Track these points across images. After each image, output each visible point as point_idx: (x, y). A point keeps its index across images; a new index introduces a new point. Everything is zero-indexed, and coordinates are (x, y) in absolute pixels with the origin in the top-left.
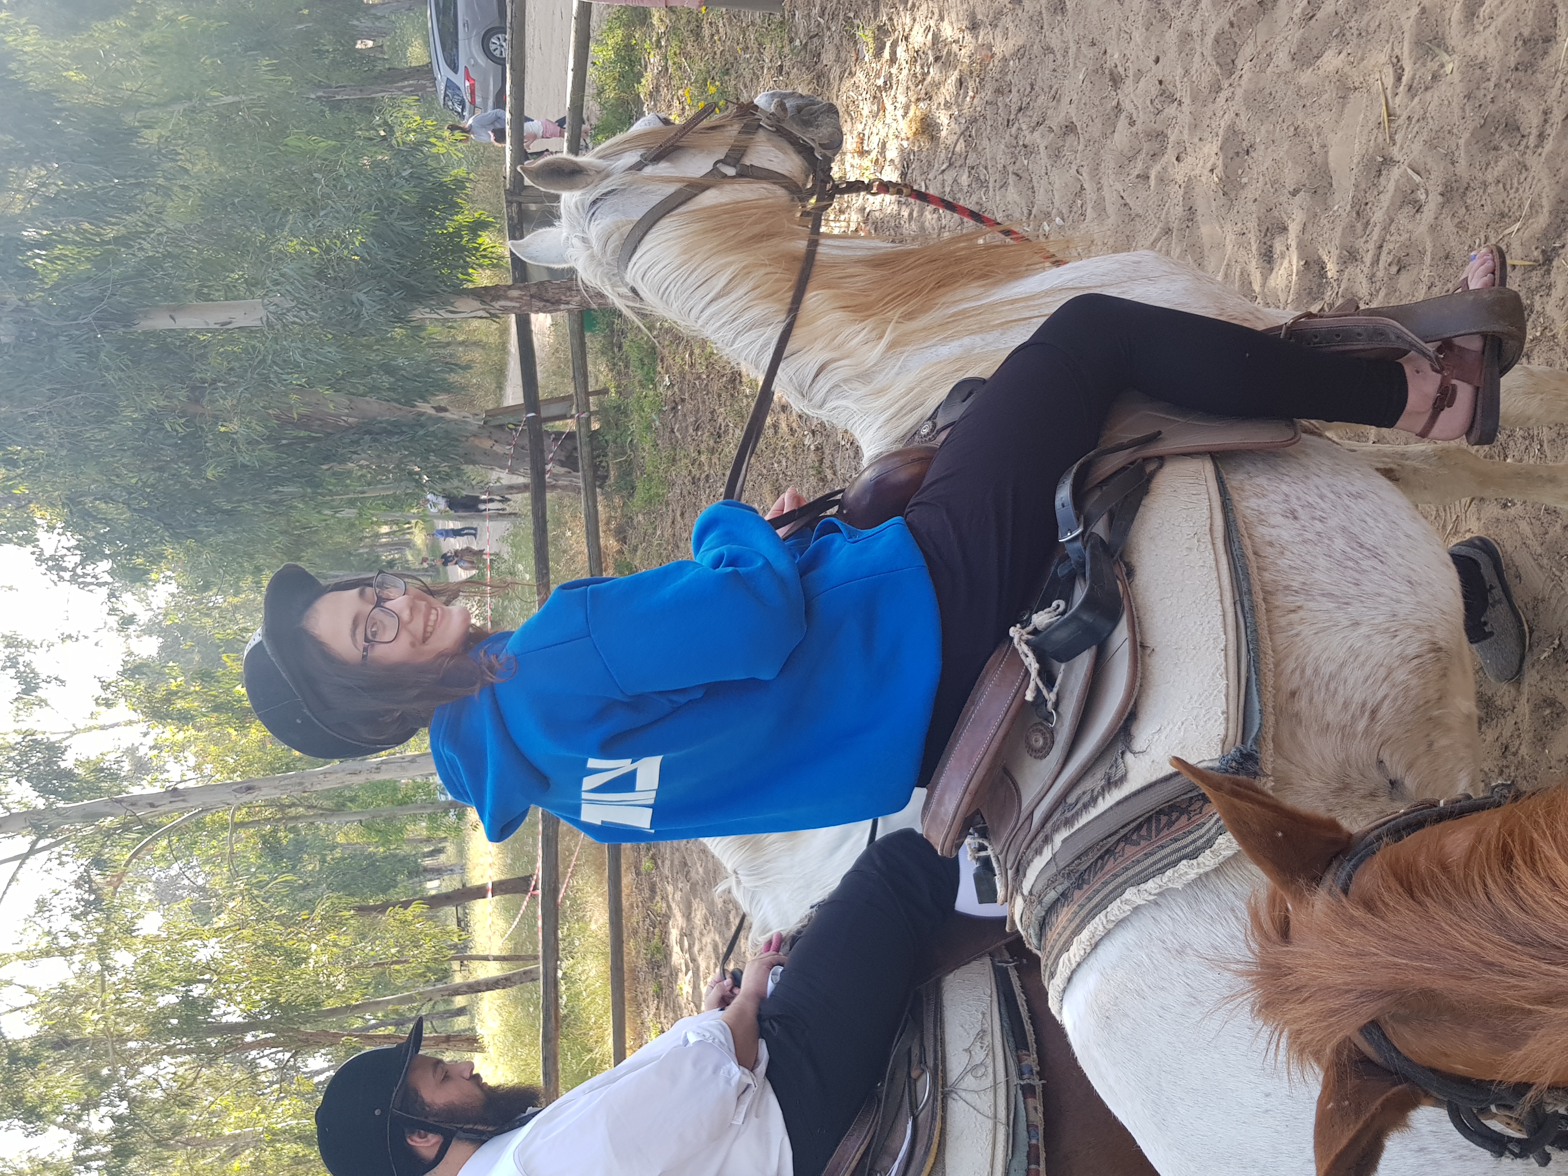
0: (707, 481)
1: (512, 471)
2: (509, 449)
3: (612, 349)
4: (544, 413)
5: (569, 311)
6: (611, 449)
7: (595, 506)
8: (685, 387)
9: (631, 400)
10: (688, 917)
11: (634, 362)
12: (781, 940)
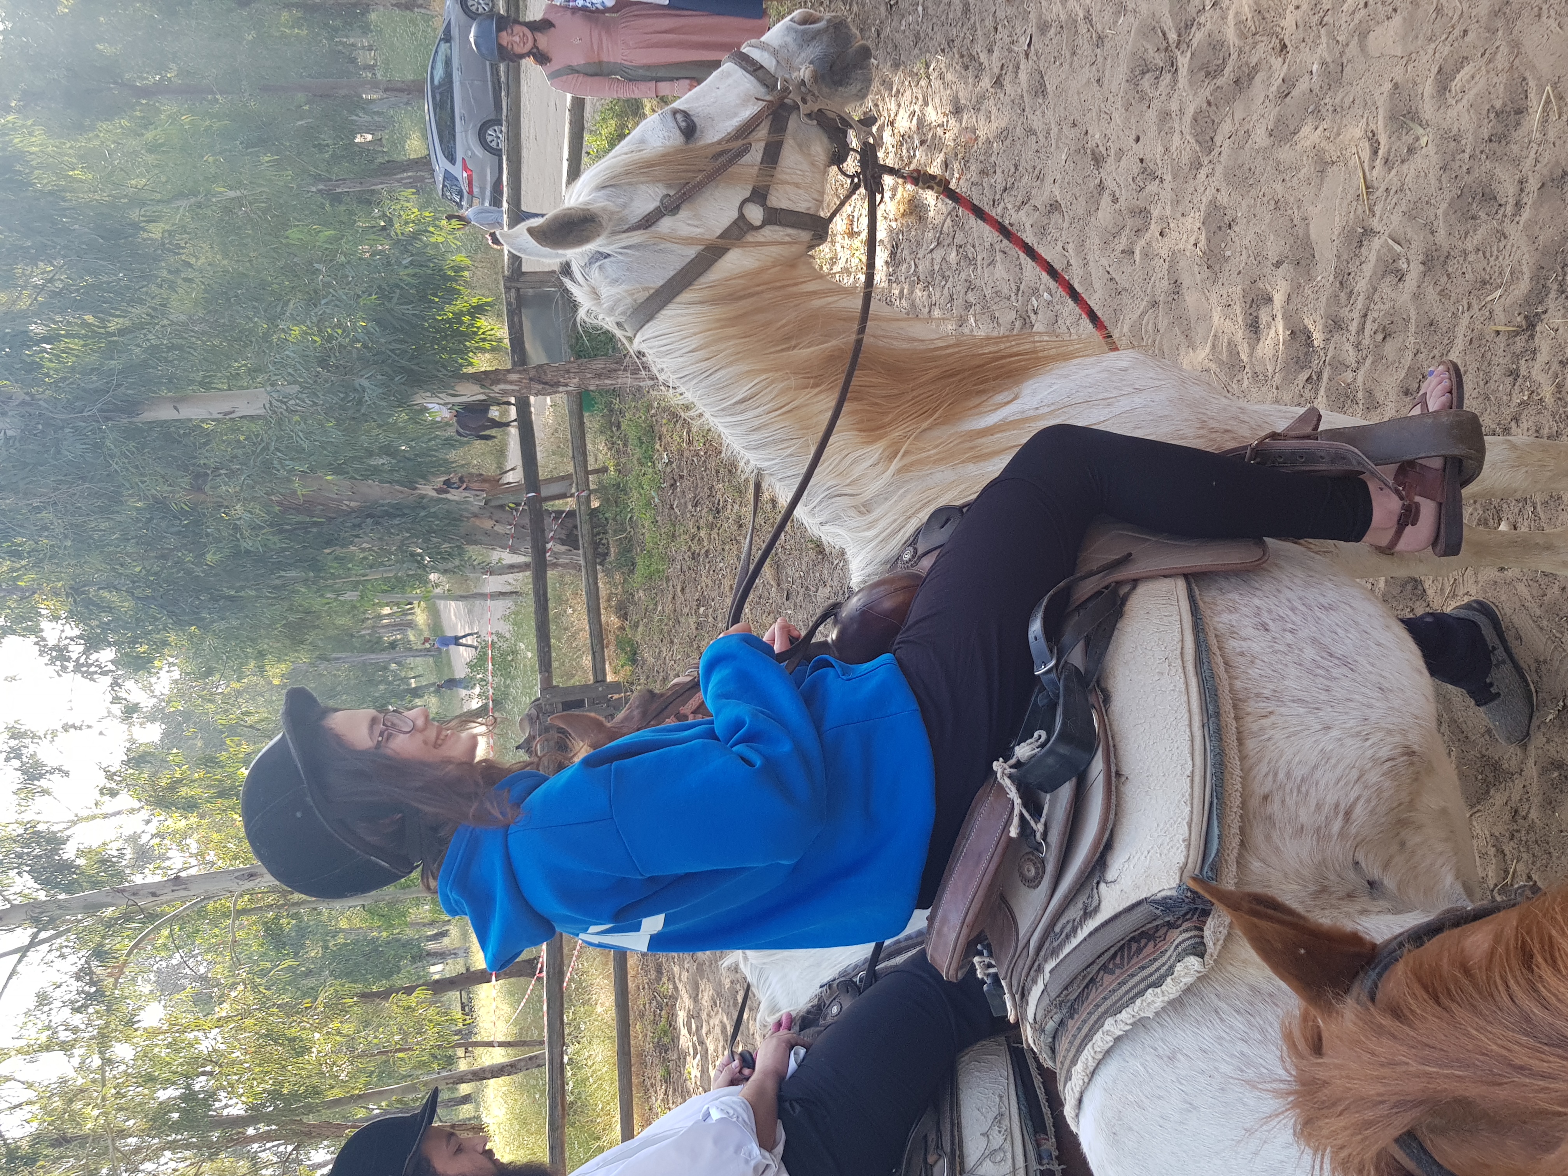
0: (707, 556)
1: (514, 551)
2: (510, 529)
3: (611, 428)
4: (544, 492)
5: (567, 392)
6: (611, 527)
7: (596, 583)
8: (683, 464)
9: (630, 478)
10: (695, 999)
11: (632, 441)
12: (791, 1020)
